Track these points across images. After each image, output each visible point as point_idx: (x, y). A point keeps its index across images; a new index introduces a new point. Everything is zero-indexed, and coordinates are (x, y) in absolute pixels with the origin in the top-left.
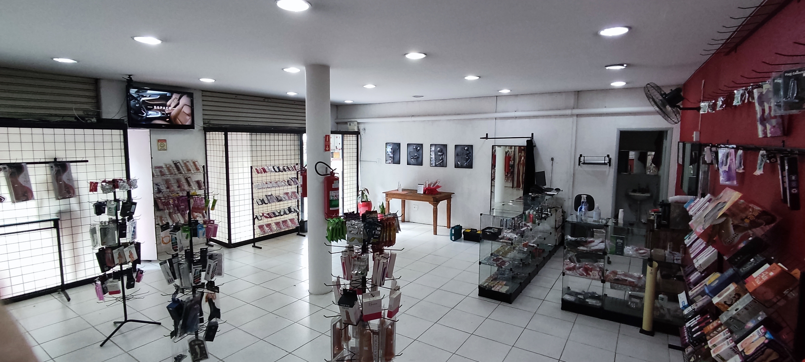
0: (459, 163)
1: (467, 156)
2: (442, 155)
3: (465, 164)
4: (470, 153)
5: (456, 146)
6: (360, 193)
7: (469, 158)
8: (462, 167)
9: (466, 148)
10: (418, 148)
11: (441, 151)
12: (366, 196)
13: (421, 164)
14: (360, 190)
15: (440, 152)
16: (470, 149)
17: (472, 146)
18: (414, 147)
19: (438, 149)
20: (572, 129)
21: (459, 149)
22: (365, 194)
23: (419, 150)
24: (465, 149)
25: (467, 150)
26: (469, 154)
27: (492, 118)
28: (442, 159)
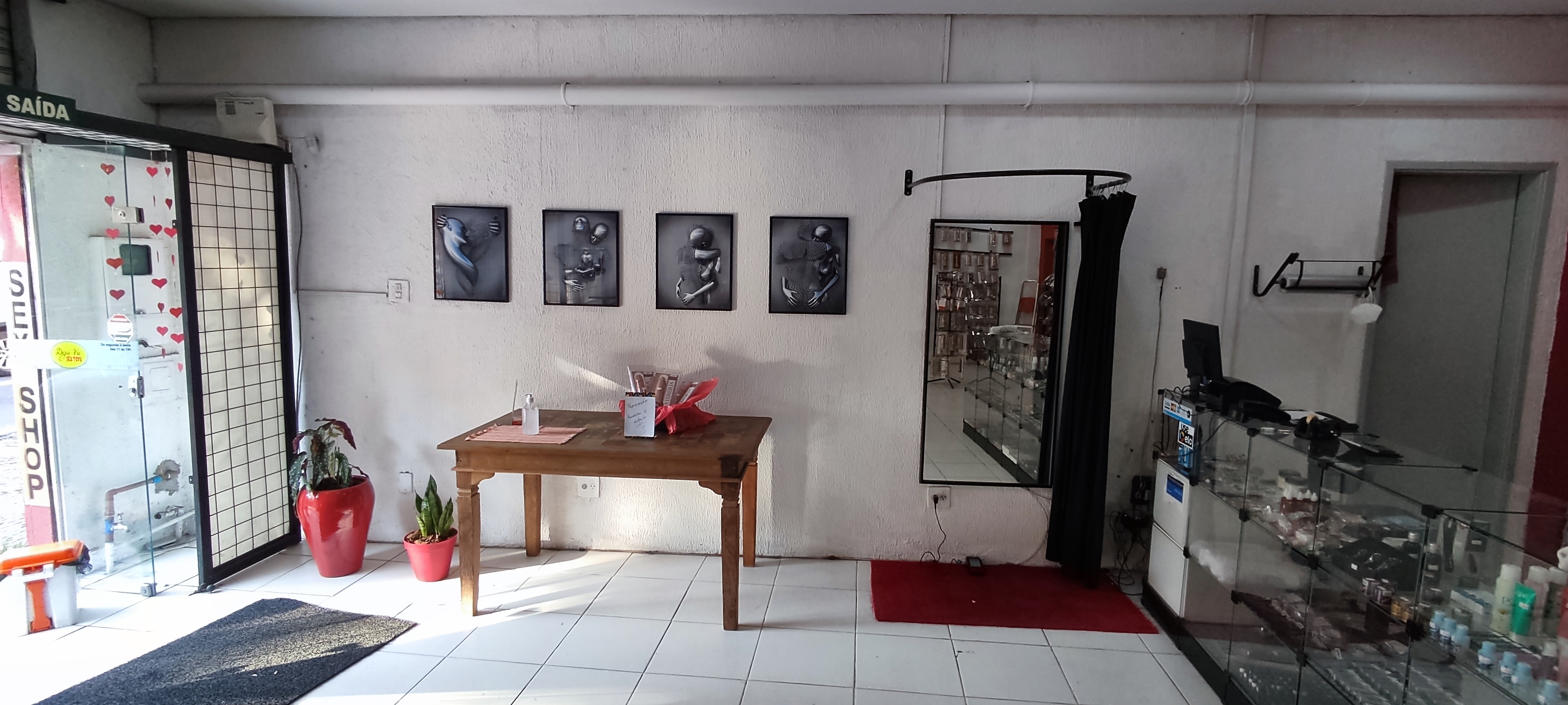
0: (788, 293)
1: (825, 264)
2: (713, 259)
3: (817, 295)
4: (834, 250)
5: (776, 222)
6: (303, 445)
7: (832, 273)
8: (800, 307)
9: (819, 231)
10: (599, 231)
11: (705, 242)
12: (341, 458)
13: (613, 299)
14: (301, 428)
15: (702, 248)
16: (837, 235)
17: (844, 222)
18: (579, 227)
19: (695, 234)
20: (1238, 158)
21: (788, 235)
22: (331, 451)
23: (600, 239)
24: (813, 235)
25: (825, 238)
26: (831, 253)
27: (927, 109)
28: (712, 276)
